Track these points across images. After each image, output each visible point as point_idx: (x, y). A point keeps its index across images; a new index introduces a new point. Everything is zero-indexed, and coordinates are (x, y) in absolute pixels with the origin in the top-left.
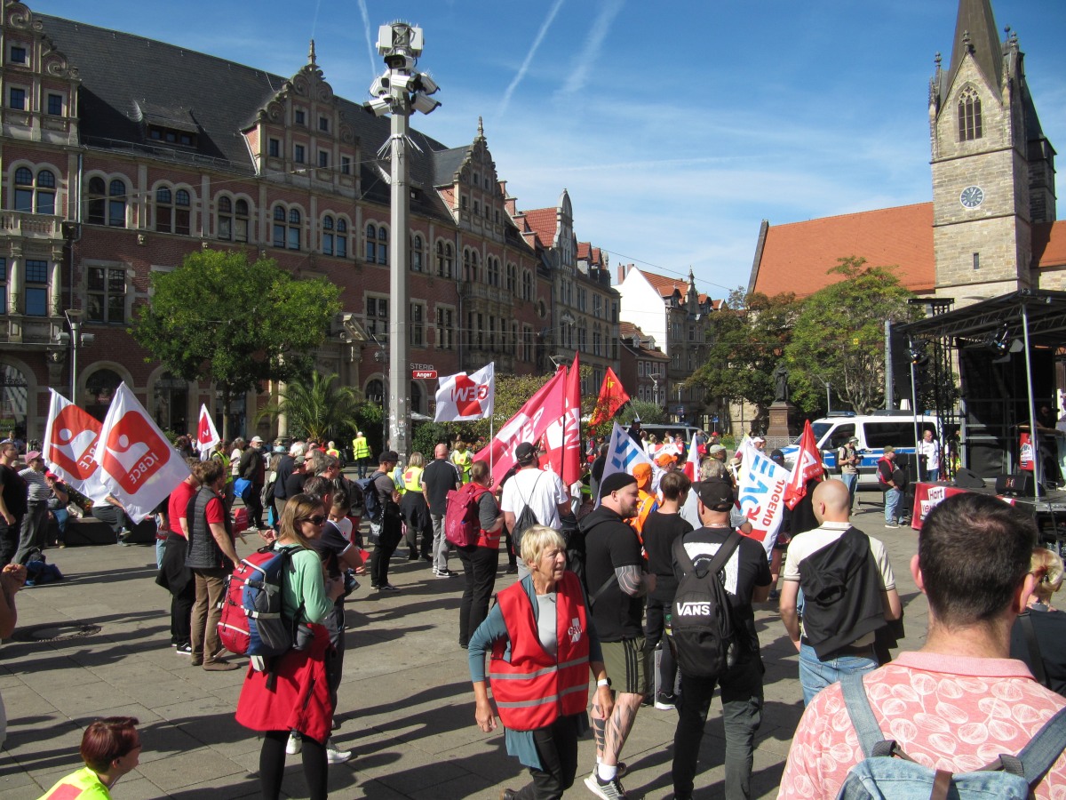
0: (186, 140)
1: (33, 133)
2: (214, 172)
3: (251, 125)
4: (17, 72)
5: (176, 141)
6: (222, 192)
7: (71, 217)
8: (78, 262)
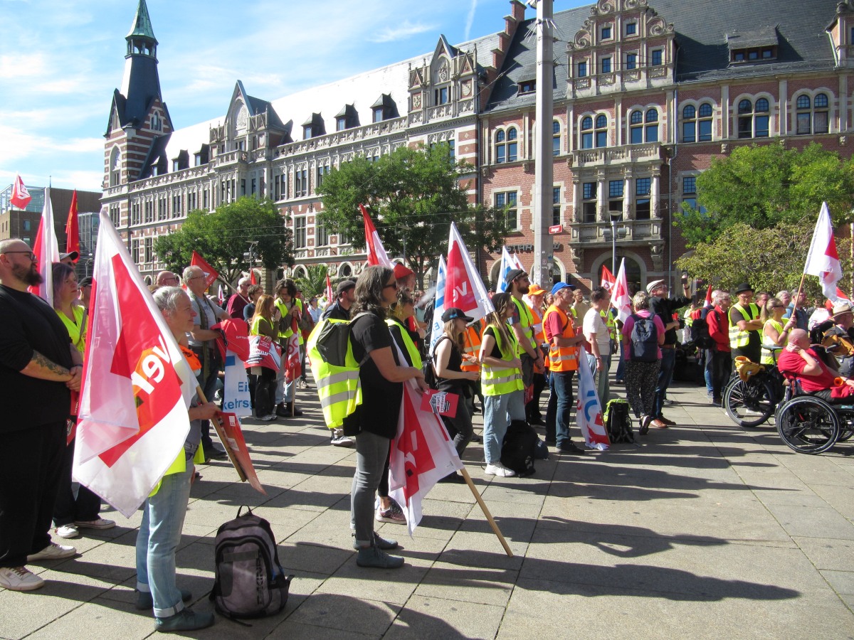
0: (753, 56)
1: (641, 84)
2: (790, 76)
3: (832, 22)
4: (630, 42)
5: (758, 58)
6: (800, 92)
7: (669, 141)
8: (675, 174)
